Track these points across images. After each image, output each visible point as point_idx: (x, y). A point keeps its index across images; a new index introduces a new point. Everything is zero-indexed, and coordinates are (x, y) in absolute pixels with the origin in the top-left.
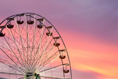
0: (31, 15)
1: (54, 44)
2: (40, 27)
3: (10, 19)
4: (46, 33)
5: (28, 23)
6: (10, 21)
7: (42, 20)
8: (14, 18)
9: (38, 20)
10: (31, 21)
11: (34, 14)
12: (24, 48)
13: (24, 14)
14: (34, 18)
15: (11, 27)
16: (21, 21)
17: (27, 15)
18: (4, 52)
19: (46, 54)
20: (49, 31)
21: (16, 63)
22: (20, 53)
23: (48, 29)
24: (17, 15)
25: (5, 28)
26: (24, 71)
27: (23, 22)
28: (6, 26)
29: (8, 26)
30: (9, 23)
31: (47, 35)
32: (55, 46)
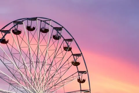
0: (45, 21)
1: (73, 63)
2: (56, 38)
3: (18, 22)
4: (64, 47)
5: (41, 30)
6: (17, 24)
7: (60, 29)
8: (23, 21)
9: (55, 28)
10: (45, 29)
11: (50, 20)
12: (31, 62)
13: (37, 18)
14: (49, 25)
15: (17, 32)
16: (32, 27)
17: (41, 21)
18: (5, 65)
19: (60, 74)
20: (68, 44)
21: (19, 80)
22: (25, 68)
23: (67, 42)
24: (28, 19)
25: (10, 33)
26: (28, 92)
27: (34, 29)
28: (11, 31)
29: (13, 31)
30: (16, 27)
31: (64, 49)
32: (74, 65)
